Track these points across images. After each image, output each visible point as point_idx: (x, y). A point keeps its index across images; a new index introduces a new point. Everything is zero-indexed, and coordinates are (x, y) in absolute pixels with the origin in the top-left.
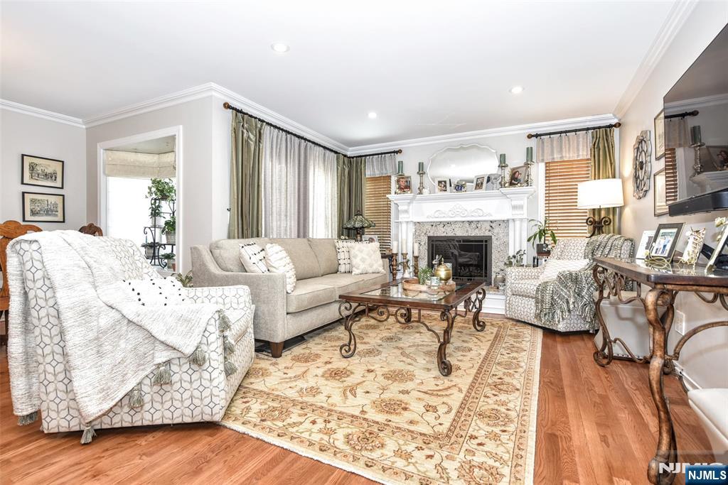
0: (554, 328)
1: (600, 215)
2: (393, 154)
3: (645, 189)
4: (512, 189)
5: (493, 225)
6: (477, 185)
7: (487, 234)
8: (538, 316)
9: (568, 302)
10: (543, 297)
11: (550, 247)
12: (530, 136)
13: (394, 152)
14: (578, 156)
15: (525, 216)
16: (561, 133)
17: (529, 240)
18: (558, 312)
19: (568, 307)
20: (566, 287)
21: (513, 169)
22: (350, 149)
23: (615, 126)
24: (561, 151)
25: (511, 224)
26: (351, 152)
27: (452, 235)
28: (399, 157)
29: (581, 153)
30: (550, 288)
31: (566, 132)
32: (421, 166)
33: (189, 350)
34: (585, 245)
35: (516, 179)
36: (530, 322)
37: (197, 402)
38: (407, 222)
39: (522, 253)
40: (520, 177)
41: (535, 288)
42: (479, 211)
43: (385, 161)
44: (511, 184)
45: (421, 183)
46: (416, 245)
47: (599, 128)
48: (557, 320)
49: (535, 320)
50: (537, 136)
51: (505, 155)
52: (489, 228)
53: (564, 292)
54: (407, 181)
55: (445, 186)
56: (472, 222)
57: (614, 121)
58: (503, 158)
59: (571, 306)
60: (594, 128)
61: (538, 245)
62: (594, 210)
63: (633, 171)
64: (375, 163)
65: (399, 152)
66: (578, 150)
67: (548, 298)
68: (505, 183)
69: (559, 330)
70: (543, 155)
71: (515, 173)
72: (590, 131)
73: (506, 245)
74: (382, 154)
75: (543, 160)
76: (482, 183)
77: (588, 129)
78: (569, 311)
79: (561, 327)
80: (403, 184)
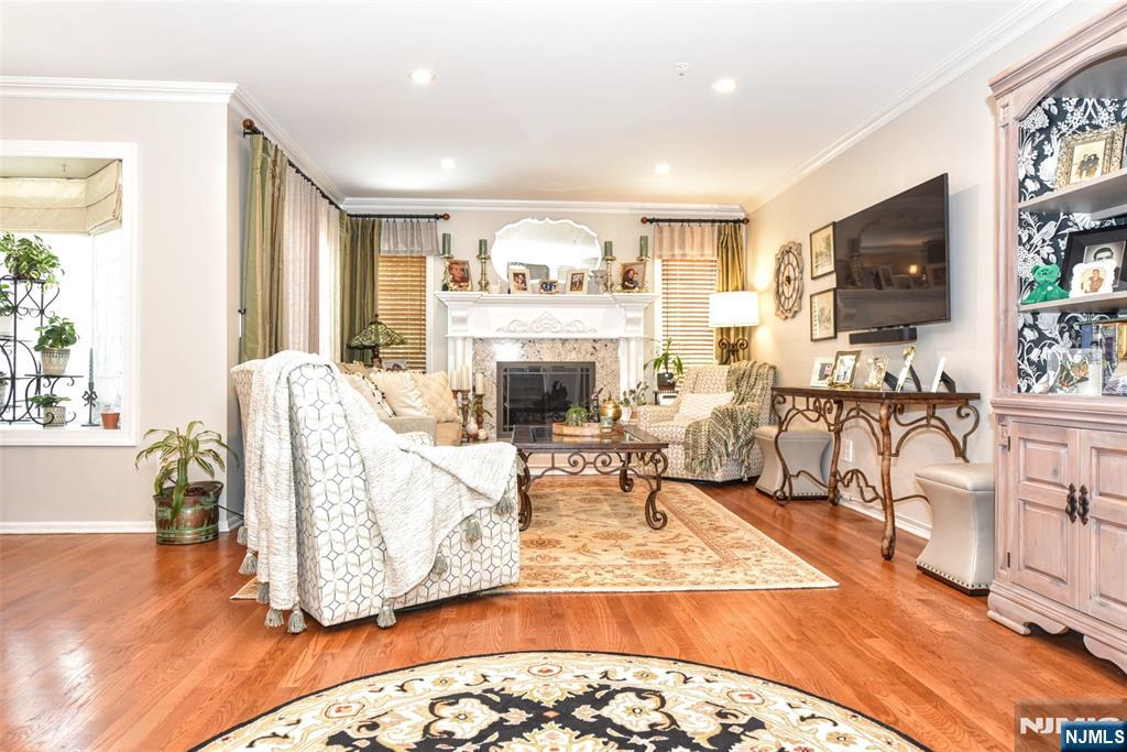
0: (711, 479)
1: (728, 336)
2: (432, 220)
3: (795, 309)
4: (625, 295)
5: (597, 345)
6: (573, 284)
7: (589, 358)
8: (687, 467)
9: (726, 444)
10: (695, 441)
11: (675, 377)
12: (645, 221)
13: (437, 217)
14: (702, 255)
15: (642, 335)
16: (683, 221)
17: (645, 367)
18: (716, 457)
19: (727, 449)
20: (724, 425)
21: (625, 266)
22: (347, 199)
23: (742, 221)
24: (682, 246)
25: (622, 344)
26: (351, 205)
27: (537, 360)
28: (442, 227)
29: (706, 252)
30: (705, 429)
31: (689, 221)
32: (483, 246)
33: (498, 498)
34: (726, 374)
35: (631, 281)
36: (675, 476)
37: (496, 561)
38: (465, 338)
39: (642, 386)
40: (635, 278)
41: (684, 431)
42: (580, 325)
43: (419, 229)
44: (624, 287)
45: (483, 274)
46: (479, 376)
47: (727, 221)
48: (714, 467)
49: (684, 472)
50: (651, 221)
51: (611, 243)
52: (591, 350)
53: (722, 432)
54: (463, 270)
55: (524, 282)
56: (567, 340)
57: (742, 216)
58: (608, 248)
59: (730, 449)
60: (721, 221)
61: (659, 375)
62: (722, 329)
63: (775, 285)
64: (399, 232)
65: (446, 217)
66: (702, 247)
67: (703, 441)
68: (612, 285)
69: (717, 480)
70: (661, 249)
71: (628, 272)
72: (717, 224)
73: (616, 375)
74: (411, 217)
75: (660, 256)
76: (581, 283)
77: (714, 221)
78: (728, 455)
79: (719, 477)
80: (458, 274)
